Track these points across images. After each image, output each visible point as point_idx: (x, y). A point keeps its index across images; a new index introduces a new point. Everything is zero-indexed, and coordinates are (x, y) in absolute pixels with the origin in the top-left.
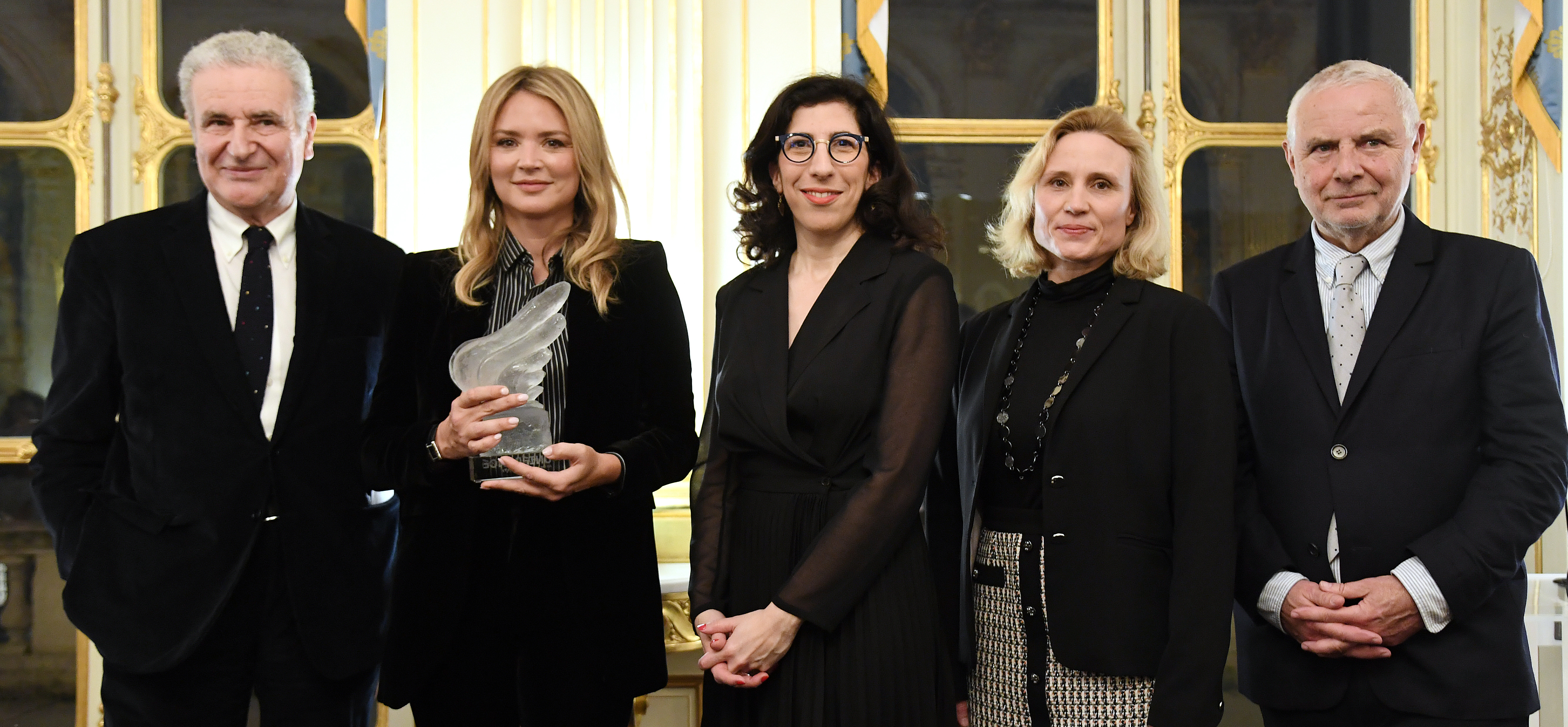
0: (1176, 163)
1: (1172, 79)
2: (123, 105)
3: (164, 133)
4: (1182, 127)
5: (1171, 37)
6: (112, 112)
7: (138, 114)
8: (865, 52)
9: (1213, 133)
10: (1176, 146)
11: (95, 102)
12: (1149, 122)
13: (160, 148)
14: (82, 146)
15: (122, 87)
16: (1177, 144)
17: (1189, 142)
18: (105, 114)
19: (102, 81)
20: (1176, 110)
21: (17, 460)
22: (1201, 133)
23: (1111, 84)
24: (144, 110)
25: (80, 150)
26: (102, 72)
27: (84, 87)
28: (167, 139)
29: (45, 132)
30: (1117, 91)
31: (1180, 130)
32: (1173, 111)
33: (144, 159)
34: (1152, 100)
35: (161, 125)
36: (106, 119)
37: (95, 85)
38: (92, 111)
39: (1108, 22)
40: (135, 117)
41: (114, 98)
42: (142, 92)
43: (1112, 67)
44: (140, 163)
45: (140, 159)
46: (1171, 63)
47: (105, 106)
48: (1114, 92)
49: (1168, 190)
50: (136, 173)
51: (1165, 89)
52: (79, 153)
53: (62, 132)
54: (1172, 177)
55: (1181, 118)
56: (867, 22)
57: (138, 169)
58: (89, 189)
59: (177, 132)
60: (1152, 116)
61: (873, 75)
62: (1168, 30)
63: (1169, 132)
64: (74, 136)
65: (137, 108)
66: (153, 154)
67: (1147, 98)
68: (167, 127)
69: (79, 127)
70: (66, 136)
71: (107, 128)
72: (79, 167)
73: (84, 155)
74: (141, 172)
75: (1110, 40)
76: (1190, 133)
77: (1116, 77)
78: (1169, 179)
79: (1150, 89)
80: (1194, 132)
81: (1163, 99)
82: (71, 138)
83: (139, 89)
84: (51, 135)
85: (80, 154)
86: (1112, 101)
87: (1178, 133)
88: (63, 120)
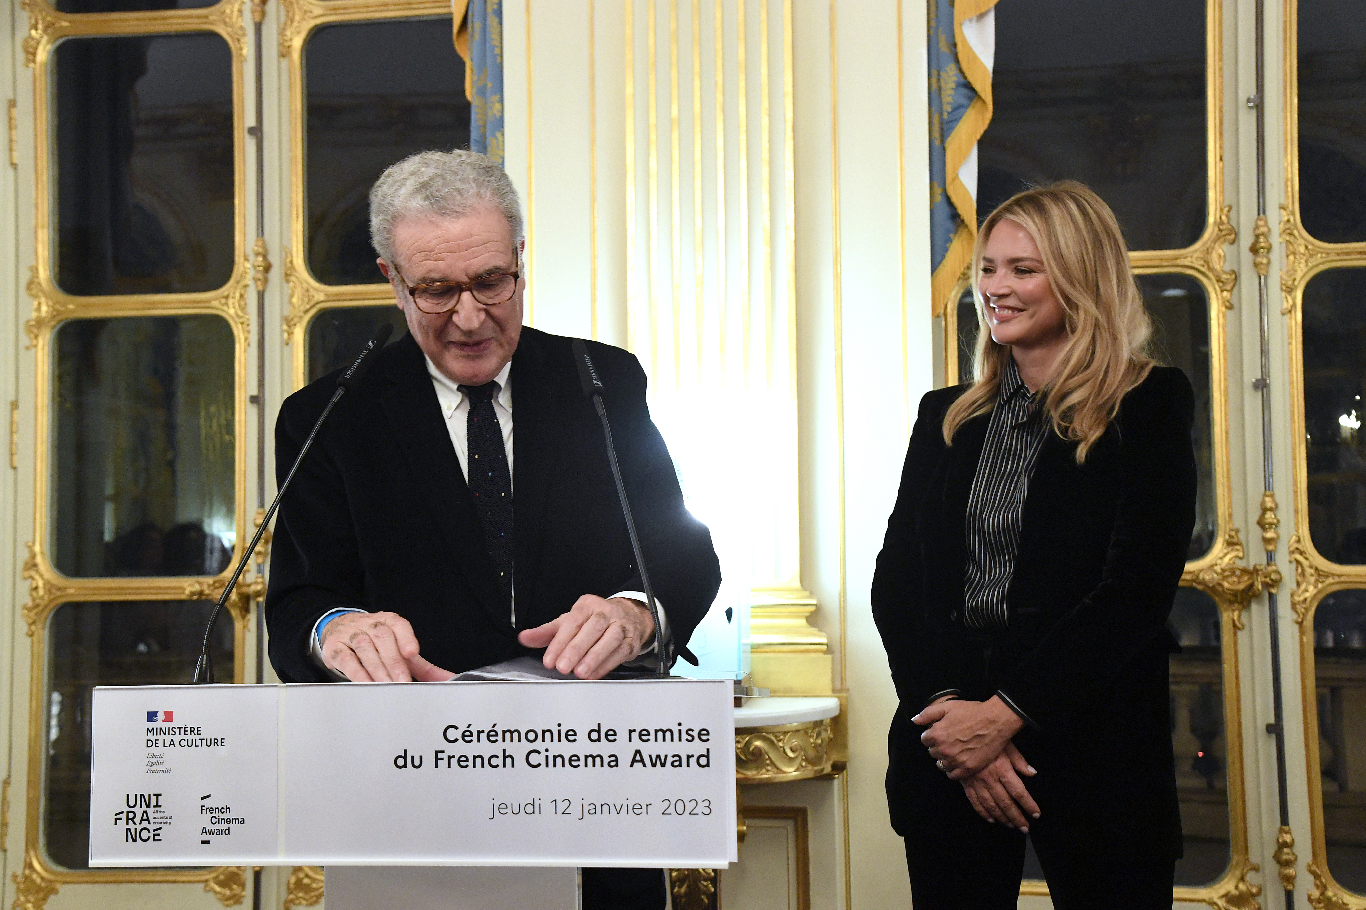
0: (1296, 287)
1: (1290, 200)
2: (275, 274)
3: (310, 298)
4: (1302, 249)
5: (1289, 157)
6: (266, 281)
7: (288, 281)
8: (954, 199)
9: (1338, 254)
10: (1295, 271)
11: (251, 273)
12: (1262, 248)
13: (306, 312)
14: (240, 313)
15: (275, 259)
16: (1297, 268)
17: (1310, 264)
18: (259, 283)
19: (257, 254)
20: (1295, 232)
21: (183, 597)
22: (1324, 255)
23: (1222, 210)
24: (293, 278)
25: (238, 316)
26: (257, 246)
27: (242, 259)
28: (312, 304)
29: (209, 301)
30: (1228, 217)
31: (1301, 254)
32: (1291, 234)
33: (292, 323)
34: (1266, 222)
35: (307, 290)
36: (260, 288)
37: (252, 257)
38: (249, 281)
39: (1218, 146)
40: (285, 285)
41: (267, 268)
42: (291, 262)
43: (1223, 192)
44: (289, 326)
45: (289, 322)
46: (1289, 184)
47: (260, 276)
48: (1224, 218)
49: (1287, 317)
50: (286, 335)
51: (1282, 211)
52: (236, 319)
53: (223, 301)
54: (1291, 302)
55: (1301, 241)
56: (956, 170)
57: (287, 331)
58: (245, 351)
59: (321, 297)
60: (1267, 241)
61: (963, 221)
62: (1286, 149)
63: (1288, 256)
64: (233, 304)
65: (287, 276)
66: (301, 317)
67: (1261, 223)
68: (312, 292)
69: (238, 295)
70: (227, 304)
71: (261, 296)
72: (238, 332)
73: (242, 320)
74: (290, 334)
75: (1220, 164)
76: (1312, 256)
77: (1227, 203)
78: (1287, 305)
79: (1264, 213)
80: (1317, 254)
81: (1280, 222)
82: (231, 306)
83: (289, 259)
84: (215, 303)
85: (239, 320)
86: (1222, 227)
87: (1298, 257)
88: (224, 290)
